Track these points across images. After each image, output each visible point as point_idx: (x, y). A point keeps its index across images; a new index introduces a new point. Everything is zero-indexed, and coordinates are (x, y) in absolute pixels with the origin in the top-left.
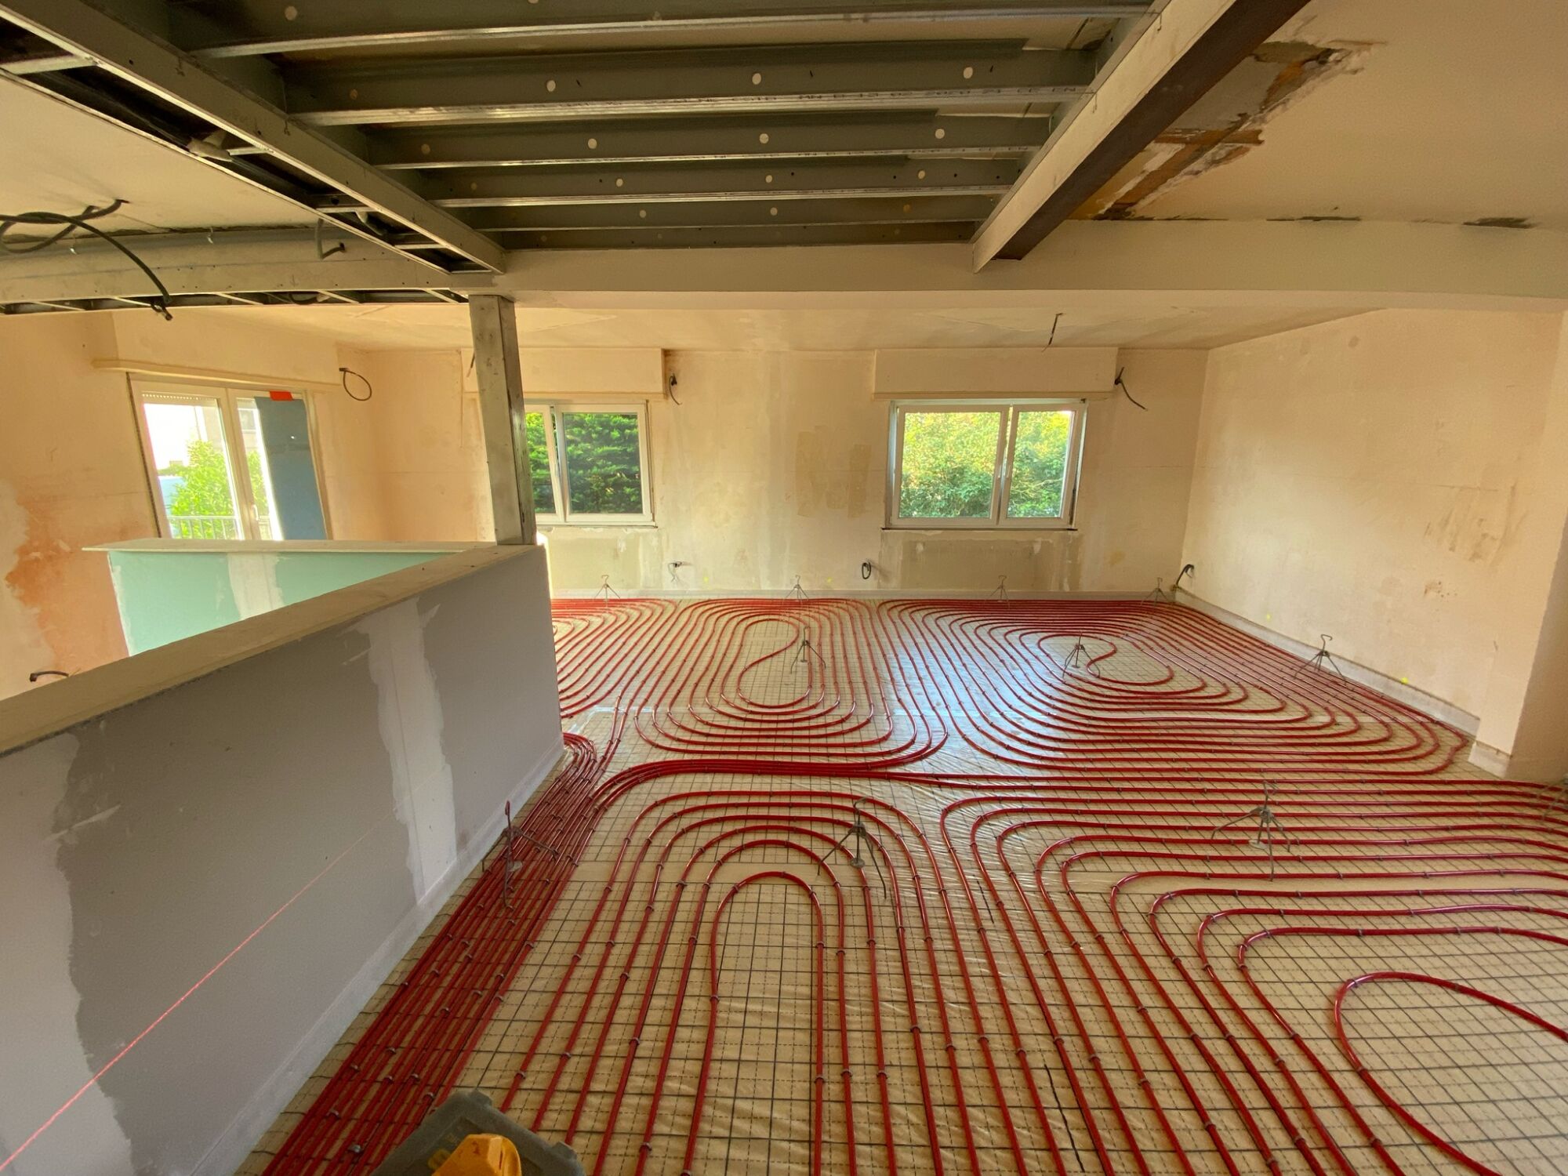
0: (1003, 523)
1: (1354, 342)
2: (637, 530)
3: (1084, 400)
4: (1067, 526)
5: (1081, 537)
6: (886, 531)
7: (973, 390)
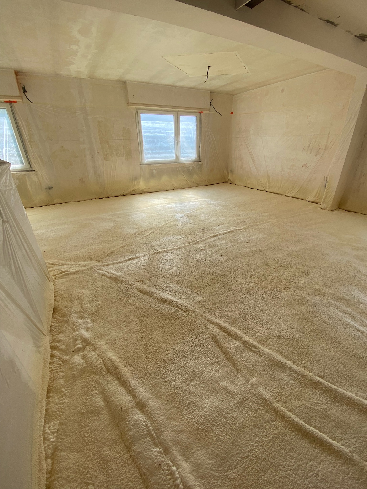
1: (283, 90)
2: (23, 173)
4: (198, 160)
5: (202, 164)
6: (141, 166)
7: (166, 105)
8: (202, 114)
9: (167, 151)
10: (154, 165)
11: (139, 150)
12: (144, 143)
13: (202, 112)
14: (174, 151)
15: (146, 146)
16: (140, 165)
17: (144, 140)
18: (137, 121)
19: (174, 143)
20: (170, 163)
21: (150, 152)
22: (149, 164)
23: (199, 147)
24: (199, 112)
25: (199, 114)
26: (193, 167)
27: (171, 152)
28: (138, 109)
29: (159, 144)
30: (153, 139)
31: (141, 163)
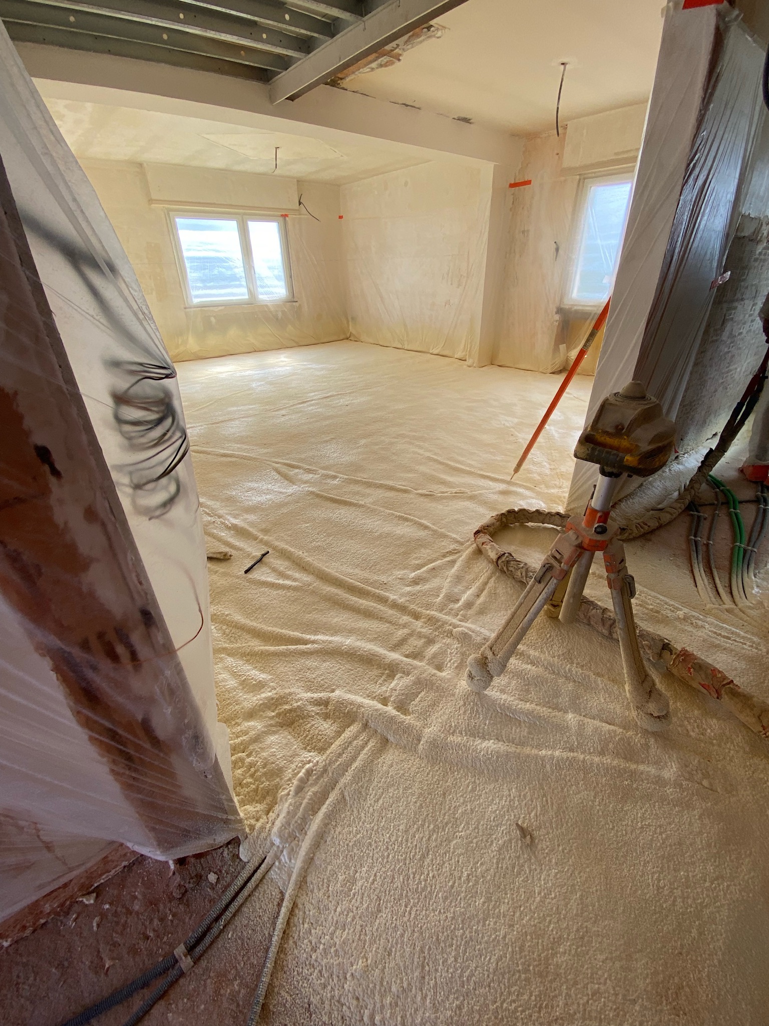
4: (292, 299)
5: (300, 305)
6: (187, 310)
7: (219, 203)
8: (287, 218)
9: (233, 283)
10: (212, 308)
11: (180, 281)
12: (188, 270)
13: (286, 215)
14: (244, 283)
15: (193, 275)
16: (185, 308)
17: (188, 265)
18: (172, 231)
19: (242, 269)
20: (239, 304)
21: (201, 285)
22: (202, 306)
23: (291, 277)
24: (282, 215)
25: (281, 219)
26: (283, 312)
27: (240, 286)
28: (169, 210)
29: (216, 272)
30: (205, 263)
31: (187, 306)
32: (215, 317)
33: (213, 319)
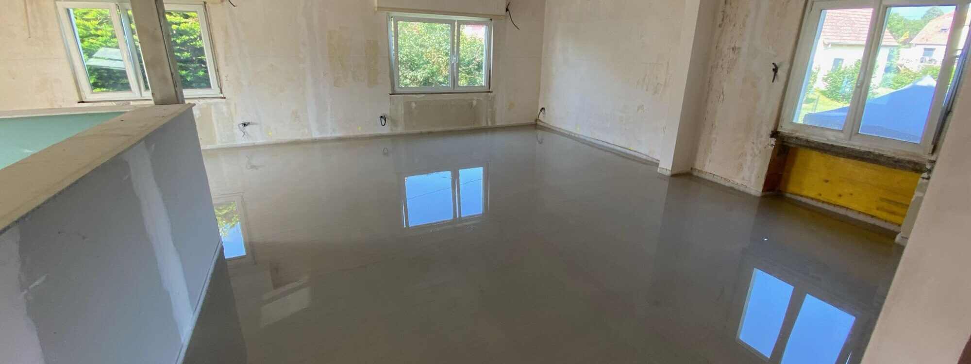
0: (457, 90)
2: (208, 101)
3: (491, 20)
4: (488, 90)
5: (495, 96)
6: (392, 95)
7: (434, 9)
10: (414, 95)
23: (490, 71)
26: (478, 101)
31: (392, 92)
32: (416, 103)
33: (414, 105)
